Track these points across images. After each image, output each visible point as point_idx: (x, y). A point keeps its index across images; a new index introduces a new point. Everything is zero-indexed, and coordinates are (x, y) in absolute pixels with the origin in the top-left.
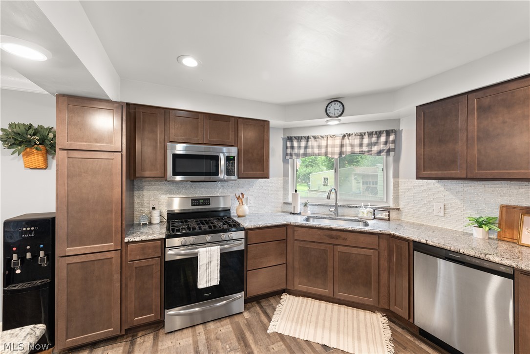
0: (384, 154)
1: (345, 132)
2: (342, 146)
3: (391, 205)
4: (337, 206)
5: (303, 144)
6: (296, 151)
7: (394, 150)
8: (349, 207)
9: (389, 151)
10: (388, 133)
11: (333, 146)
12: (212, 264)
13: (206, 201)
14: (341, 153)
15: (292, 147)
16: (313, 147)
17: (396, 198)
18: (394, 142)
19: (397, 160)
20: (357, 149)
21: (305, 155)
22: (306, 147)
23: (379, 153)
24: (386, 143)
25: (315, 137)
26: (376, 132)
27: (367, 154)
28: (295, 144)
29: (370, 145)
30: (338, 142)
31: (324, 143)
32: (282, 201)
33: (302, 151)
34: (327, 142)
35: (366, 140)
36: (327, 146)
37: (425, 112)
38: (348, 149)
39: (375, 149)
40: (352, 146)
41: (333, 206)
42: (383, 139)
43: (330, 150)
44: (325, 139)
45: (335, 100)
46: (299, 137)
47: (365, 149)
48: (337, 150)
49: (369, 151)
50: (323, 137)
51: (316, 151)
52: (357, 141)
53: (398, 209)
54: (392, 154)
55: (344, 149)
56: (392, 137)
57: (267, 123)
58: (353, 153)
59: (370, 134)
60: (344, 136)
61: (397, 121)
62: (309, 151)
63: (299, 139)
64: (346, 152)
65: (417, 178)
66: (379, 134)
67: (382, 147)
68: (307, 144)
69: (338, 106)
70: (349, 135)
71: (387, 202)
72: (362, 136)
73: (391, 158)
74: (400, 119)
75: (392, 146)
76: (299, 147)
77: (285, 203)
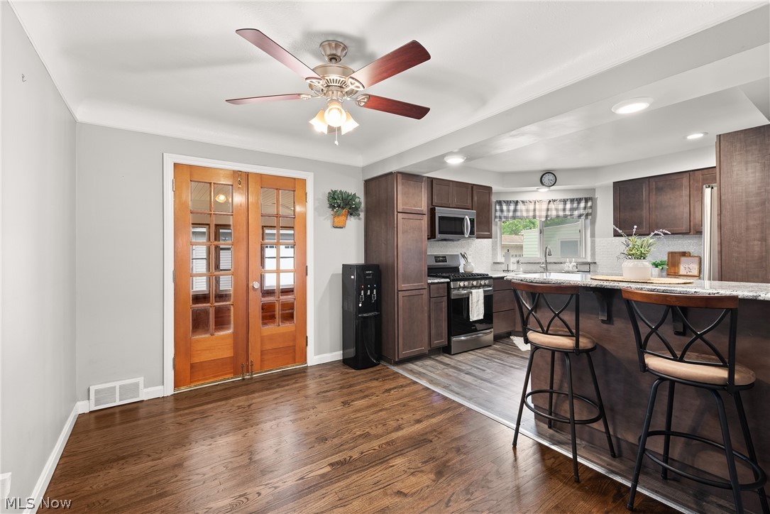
0: (583, 217)
1: (551, 199)
2: (548, 210)
3: (589, 260)
4: (546, 263)
5: (512, 207)
6: (505, 214)
7: (591, 214)
8: (555, 263)
9: (587, 215)
10: (587, 200)
11: (540, 210)
12: (479, 303)
13: (444, 259)
14: (547, 216)
15: (502, 211)
16: (521, 211)
17: (593, 254)
18: (591, 207)
19: (593, 223)
20: (561, 213)
21: (514, 217)
22: (515, 211)
23: (580, 216)
24: (585, 208)
25: (523, 202)
26: (577, 199)
27: (569, 217)
28: (505, 207)
29: (572, 209)
30: (544, 206)
31: (531, 207)
32: (490, 261)
33: (511, 214)
34: (535, 207)
35: (568, 206)
36: (535, 210)
37: (620, 188)
38: (554, 213)
39: (576, 213)
40: (557, 210)
41: (543, 263)
42: (582, 205)
43: (537, 213)
44: (533, 203)
45: (548, 172)
46: (508, 201)
47: (568, 213)
48: (544, 214)
49: (571, 215)
50: (531, 202)
51: (525, 214)
52: (561, 206)
53: (595, 263)
54: (590, 217)
55: (549, 213)
56: (589, 204)
57: (489, 189)
58: (558, 217)
59: (572, 201)
60: (550, 201)
61: (593, 190)
62: (518, 214)
63: (508, 203)
64: (551, 215)
65: (614, 236)
66: (579, 201)
67: (582, 211)
68: (516, 207)
69: (551, 177)
70: (554, 201)
71: (585, 258)
72: (565, 201)
73: (588, 221)
74: (594, 189)
75: (590, 211)
76: (508, 211)
77: (495, 263)
